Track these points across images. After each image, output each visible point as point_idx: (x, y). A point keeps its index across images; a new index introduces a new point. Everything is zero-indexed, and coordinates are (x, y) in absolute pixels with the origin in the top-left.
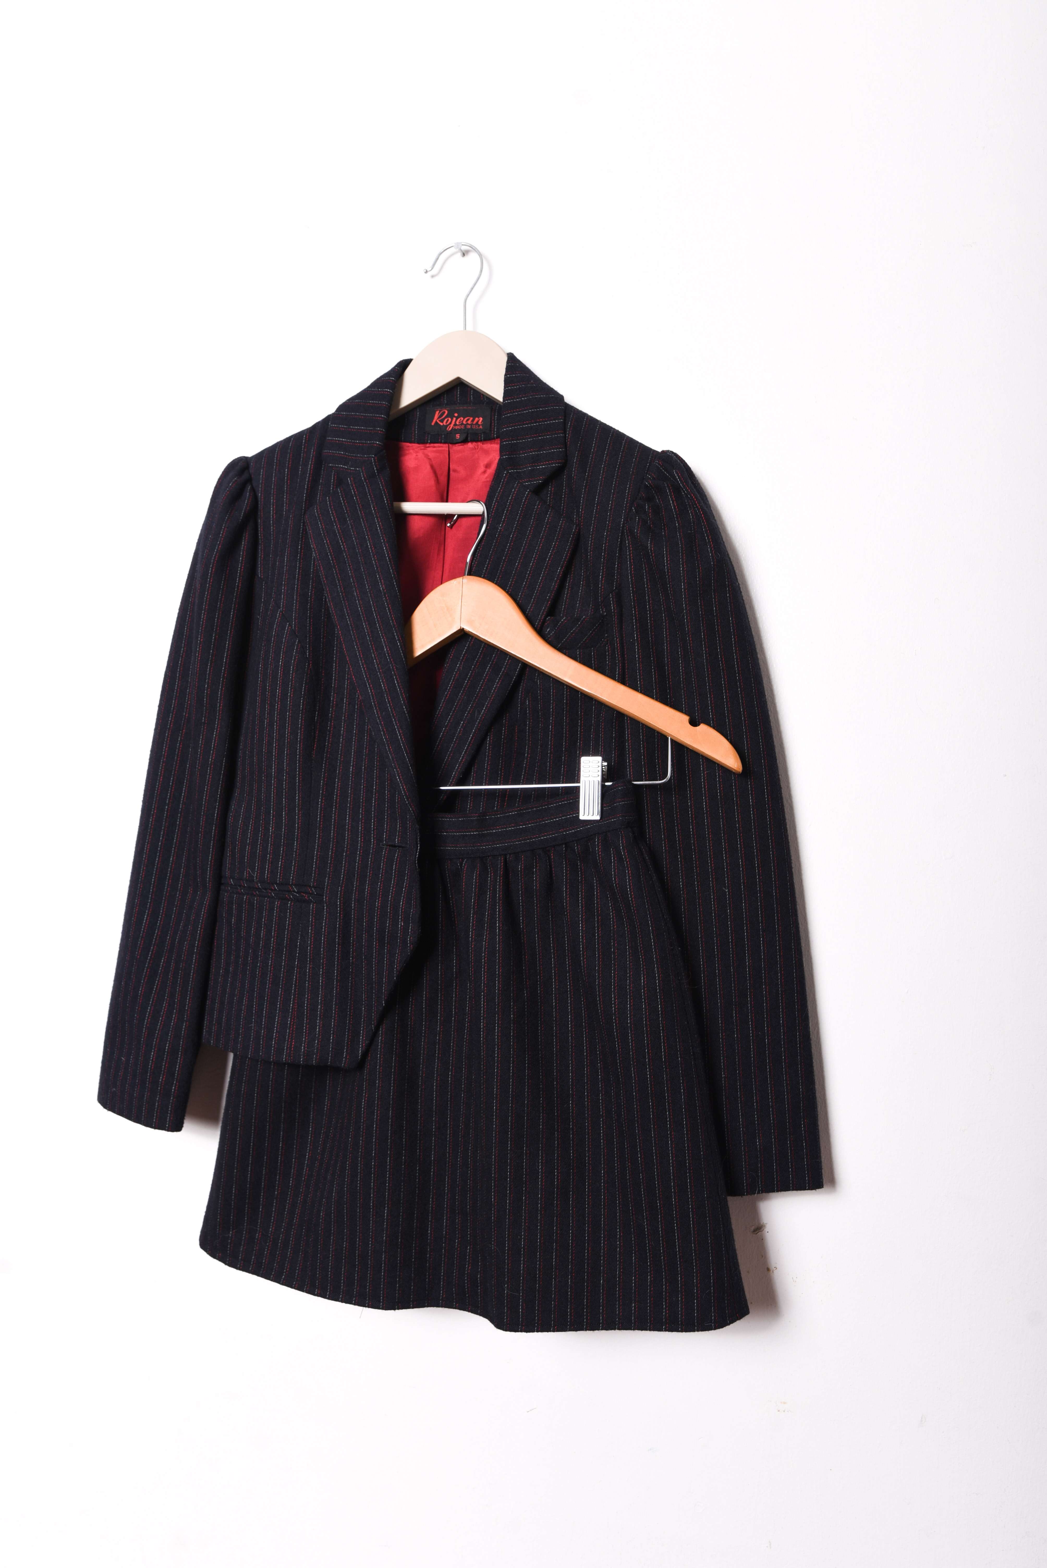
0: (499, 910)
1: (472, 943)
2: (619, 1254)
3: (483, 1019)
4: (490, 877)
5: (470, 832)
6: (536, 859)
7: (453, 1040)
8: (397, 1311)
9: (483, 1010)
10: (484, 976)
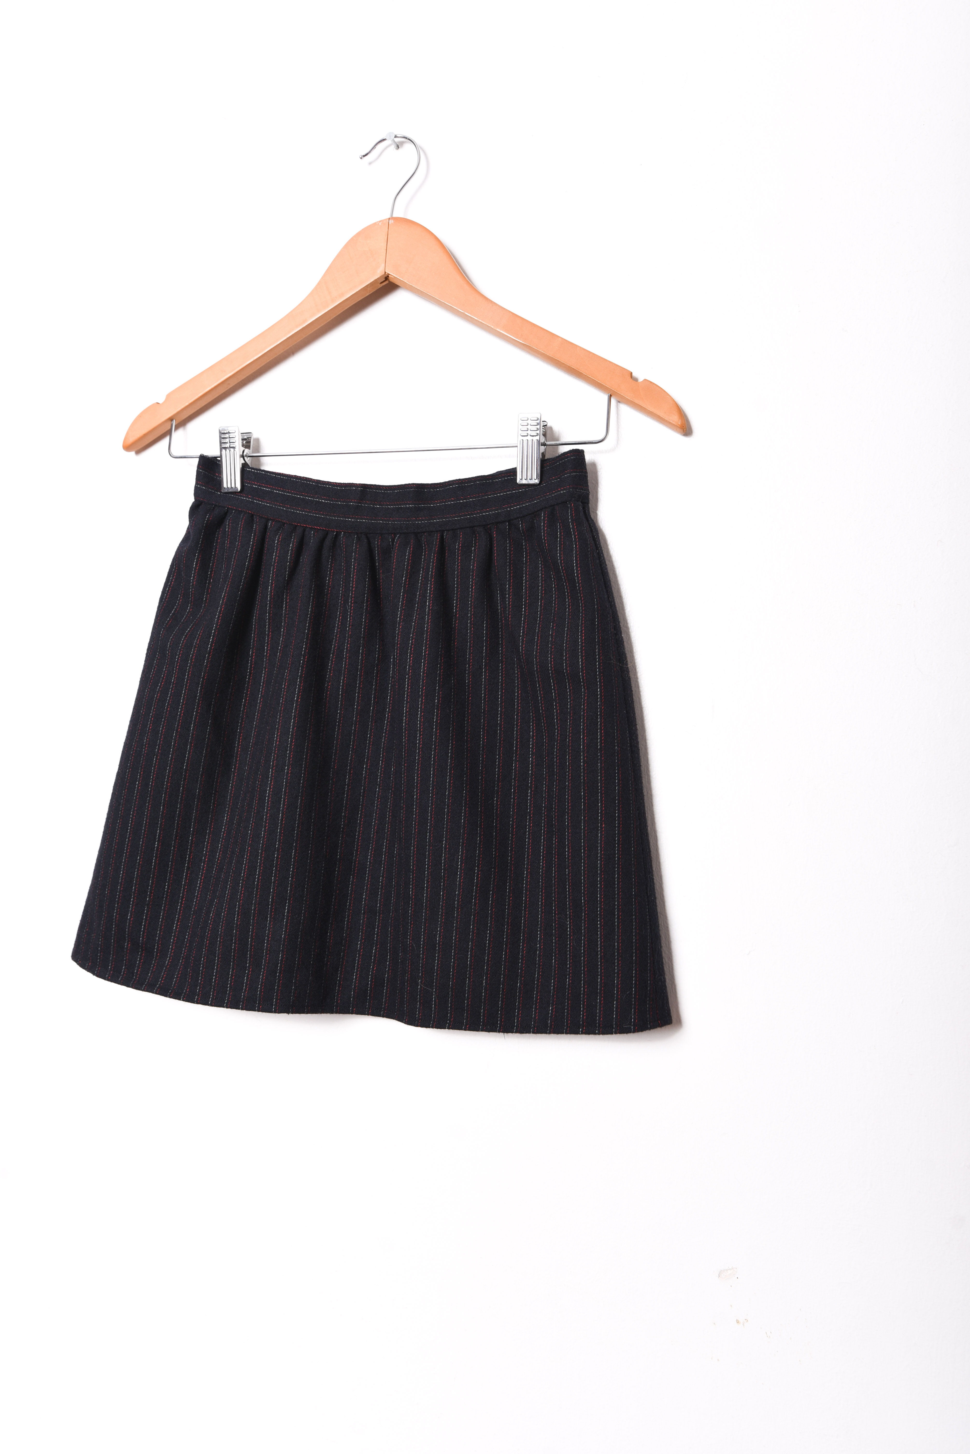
0: (431, 588)
1: (399, 623)
2: (538, 957)
3: (406, 704)
4: (425, 555)
5: (406, 504)
6: (476, 537)
7: (371, 731)
8: (291, 1015)
9: (407, 694)
10: (410, 658)
